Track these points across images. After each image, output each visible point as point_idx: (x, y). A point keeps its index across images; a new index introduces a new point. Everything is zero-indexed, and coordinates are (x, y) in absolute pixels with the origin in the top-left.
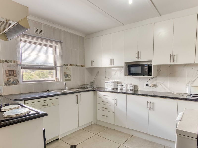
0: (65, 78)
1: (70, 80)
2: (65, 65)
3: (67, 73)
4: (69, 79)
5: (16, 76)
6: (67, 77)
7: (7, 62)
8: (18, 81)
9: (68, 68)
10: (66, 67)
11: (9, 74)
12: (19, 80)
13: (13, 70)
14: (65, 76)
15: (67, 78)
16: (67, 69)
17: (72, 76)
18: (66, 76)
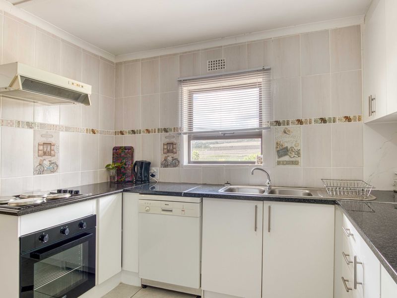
0: (279, 157)
1: (298, 164)
2: (278, 123)
3: (286, 145)
4: (293, 159)
5: (176, 153)
6: (287, 154)
7: (166, 130)
8: (179, 162)
9: (289, 131)
10: (282, 128)
11: (168, 150)
12: (179, 159)
13: (172, 144)
14: (278, 151)
15: (286, 158)
16: (285, 132)
17: (302, 152)
18: (283, 151)
